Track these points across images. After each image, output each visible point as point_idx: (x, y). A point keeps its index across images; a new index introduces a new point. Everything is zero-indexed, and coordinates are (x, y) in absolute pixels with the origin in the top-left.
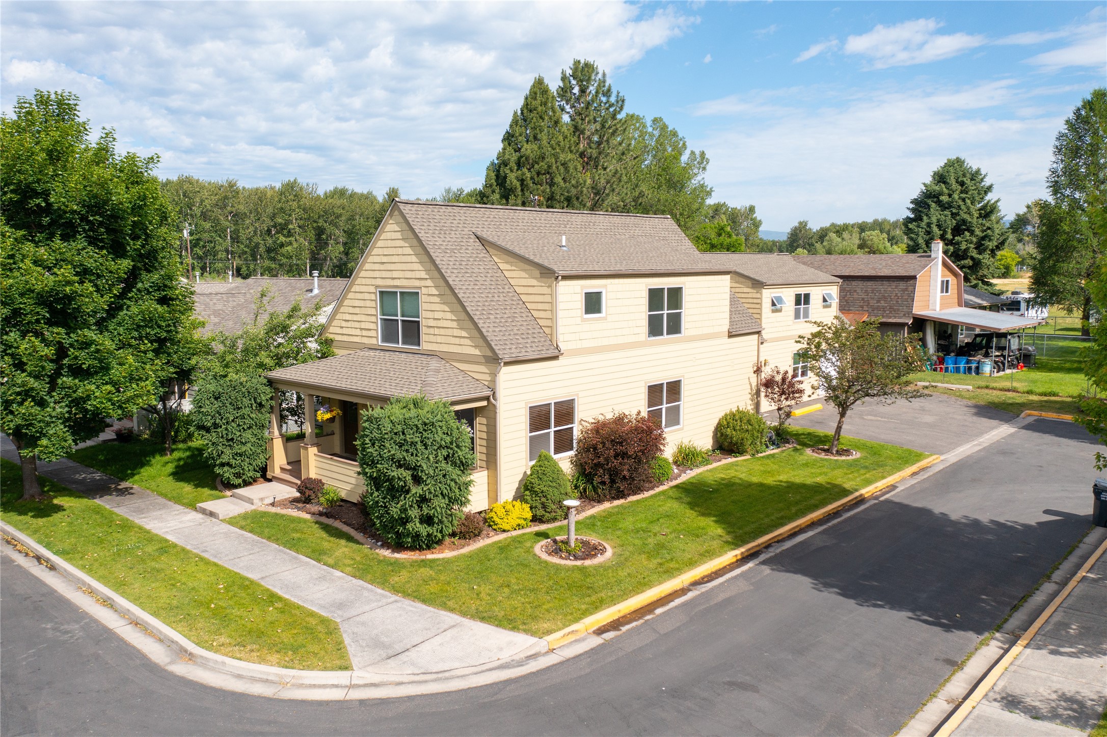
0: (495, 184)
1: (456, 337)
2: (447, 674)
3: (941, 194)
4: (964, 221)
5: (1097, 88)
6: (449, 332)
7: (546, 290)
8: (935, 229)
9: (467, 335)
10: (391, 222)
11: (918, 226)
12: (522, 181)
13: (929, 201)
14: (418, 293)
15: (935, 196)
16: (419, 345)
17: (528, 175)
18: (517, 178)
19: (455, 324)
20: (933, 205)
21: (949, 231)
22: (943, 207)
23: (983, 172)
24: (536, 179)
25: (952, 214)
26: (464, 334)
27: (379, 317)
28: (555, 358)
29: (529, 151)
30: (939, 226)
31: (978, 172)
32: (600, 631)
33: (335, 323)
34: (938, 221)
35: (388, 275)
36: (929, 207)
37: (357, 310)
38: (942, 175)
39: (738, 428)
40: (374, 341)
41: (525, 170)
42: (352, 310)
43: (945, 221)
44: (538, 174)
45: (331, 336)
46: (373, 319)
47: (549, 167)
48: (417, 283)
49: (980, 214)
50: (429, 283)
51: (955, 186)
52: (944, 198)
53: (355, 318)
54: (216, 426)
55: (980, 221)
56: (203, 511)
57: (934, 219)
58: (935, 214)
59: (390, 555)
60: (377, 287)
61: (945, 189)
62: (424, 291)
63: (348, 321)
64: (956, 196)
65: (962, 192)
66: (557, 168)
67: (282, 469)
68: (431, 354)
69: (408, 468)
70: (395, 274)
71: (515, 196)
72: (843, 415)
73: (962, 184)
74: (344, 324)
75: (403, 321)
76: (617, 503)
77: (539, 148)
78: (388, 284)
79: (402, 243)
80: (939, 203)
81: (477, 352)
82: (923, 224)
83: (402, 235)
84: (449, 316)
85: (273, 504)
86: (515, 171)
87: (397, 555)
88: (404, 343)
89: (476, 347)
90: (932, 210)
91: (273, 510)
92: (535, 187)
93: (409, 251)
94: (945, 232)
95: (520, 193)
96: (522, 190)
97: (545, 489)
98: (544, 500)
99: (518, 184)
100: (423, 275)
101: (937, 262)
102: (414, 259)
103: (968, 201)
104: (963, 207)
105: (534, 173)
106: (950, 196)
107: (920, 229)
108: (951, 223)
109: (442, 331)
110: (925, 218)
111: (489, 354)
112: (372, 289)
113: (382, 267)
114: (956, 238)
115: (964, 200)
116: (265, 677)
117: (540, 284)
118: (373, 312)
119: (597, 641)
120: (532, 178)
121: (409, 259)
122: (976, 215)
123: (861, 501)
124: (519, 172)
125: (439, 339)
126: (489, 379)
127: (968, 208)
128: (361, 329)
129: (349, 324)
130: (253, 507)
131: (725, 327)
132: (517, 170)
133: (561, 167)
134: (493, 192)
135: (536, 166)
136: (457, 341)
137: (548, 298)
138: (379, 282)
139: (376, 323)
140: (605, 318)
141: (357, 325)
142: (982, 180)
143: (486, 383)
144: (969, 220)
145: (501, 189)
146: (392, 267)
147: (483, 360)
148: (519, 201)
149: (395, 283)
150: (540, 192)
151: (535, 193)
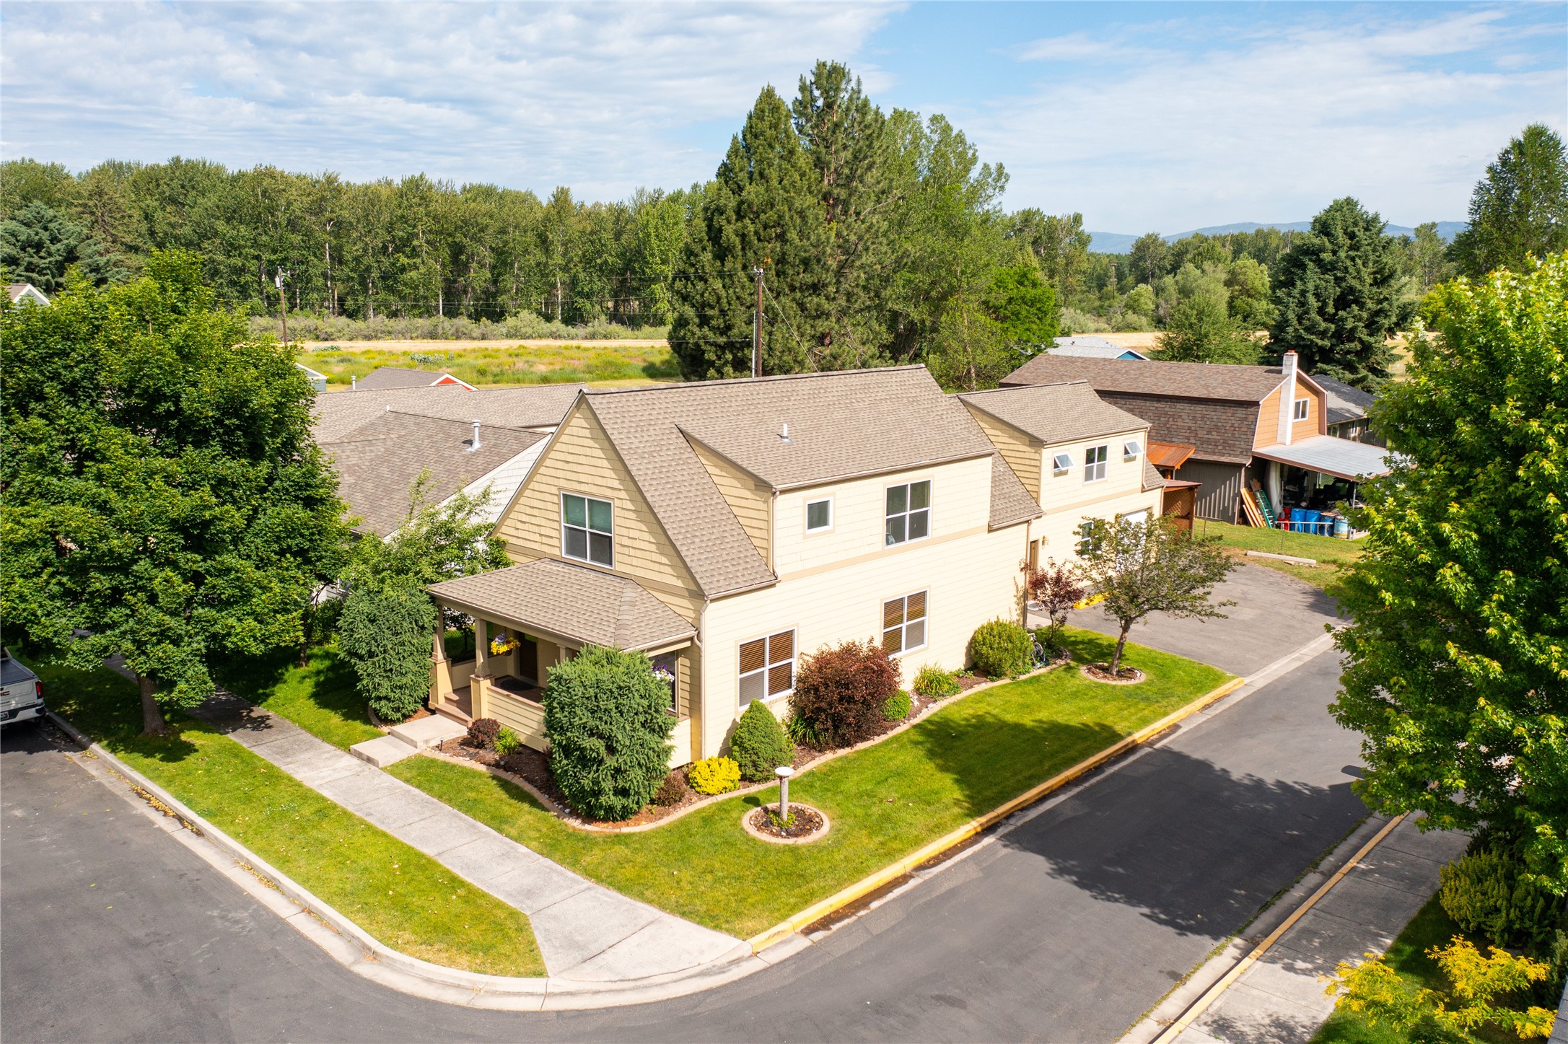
0: (706, 238)
1: (654, 561)
2: (645, 982)
3: (1322, 250)
4: (1352, 290)
5: (1531, 124)
6: (647, 555)
7: (761, 506)
8: (1312, 300)
9: (667, 562)
10: (577, 415)
11: (1289, 295)
12: (743, 236)
13: (1306, 260)
14: (610, 505)
15: (1313, 253)
16: (611, 565)
17: (751, 228)
18: (736, 232)
19: (653, 548)
20: (1311, 265)
21: (1331, 303)
22: (1325, 268)
23: (1383, 220)
24: (762, 234)
25: (1336, 278)
26: (664, 560)
27: (563, 524)
28: (773, 585)
29: (753, 195)
30: (1317, 296)
31: (1375, 219)
32: (809, 931)
33: (508, 522)
34: (1317, 287)
35: (574, 476)
36: (1303, 267)
37: (536, 512)
38: (1325, 223)
39: (996, 646)
40: (556, 552)
41: (747, 221)
42: (529, 511)
43: (1326, 288)
44: (765, 227)
45: (503, 538)
46: (556, 525)
47: (780, 217)
48: (609, 493)
49: (1375, 279)
50: (623, 495)
51: (1342, 239)
52: (1326, 256)
53: (533, 520)
54: (371, 654)
55: (1374, 289)
56: (359, 755)
57: (1311, 286)
58: (1313, 278)
59: (581, 827)
60: (560, 489)
61: (1327, 244)
62: (617, 503)
63: (525, 522)
64: (1342, 254)
65: (1351, 248)
66: (791, 218)
67: (447, 699)
68: (624, 577)
69: (601, 736)
70: (583, 478)
71: (733, 256)
72: (1125, 629)
73: (1352, 236)
74: (520, 525)
75: (591, 534)
76: (842, 752)
77: (767, 191)
78: (574, 488)
79: (591, 443)
80: (1319, 262)
81: (679, 583)
82: (1296, 292)
83: (591, 433)
84: (647, 536)
85: (439, 748)
86: (733, 221)
87: (588, 827)
88: (592, 559)
89: (678, 577)
90: (1308, 272)
91: (442, 757)
92: (761, 244)
93: (600, 453)
94: (1325, 304)
95: (740, 253)
96: (743, 249)
97: (756, 745)
98: (754, 757)
99: (737, 241)
100: (616, 484)
101: (1290, 380)
102: (605, 464)
103: (1359, 262)
104: (1351, 270)
105: (759, 225)
106: (1334, 253)
107: (1291, 299)
108: (1334, 291)
109: (639, 553)
110: (1299, 283)
111: (694, 588)
112: (555, 491)
113: (565, 466)
114: (1340, 313)
115: (1353, 259)
116: (457, 982)
117: (754, 497)
118: (556, 517)
119: (804, 943)
120: (756, 233)
121: (599, 463)
122: (1369, 280)
123: (1133, 748)
124: (739, 224)
125: (635, 561)
126: (693, 616)
127: (1358, 271)
128: (541, 535)
129: (526, 527)
130: (417, 751)
131: (985, 519)
132: (737, 220)
133: (796, 217)
134: (704, 249)
135: (763, 216)
136: (656, 567)
137: (763, 515)
138: (563, 483)
139: (560, 531)
140: (833, 531)
141: (536, 529)
142: (1380, 231)
143: (690, 620)
144: (1359, 287)
145: (713, 246)
146: (579, 468)
147: (687, 594)
148: (739, 266)
149: (584, 488)
150: (768, 251)
151: (761, 253)
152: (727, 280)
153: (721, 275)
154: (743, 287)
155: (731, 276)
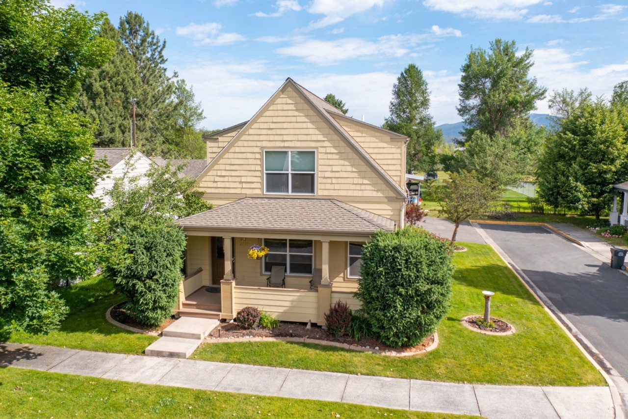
0: (81, 89)
1: (356, 184)
6: (350, 181)
7: (396, 151)
9: (368, 182)
10: (282, 96)
12: (105, 89)
14: (314, 152)
16: (312, 191)
17: (109, 85)
18: (101, 86)
19: (356, 175)
24: (114, 88)
26: (365, 181)
27: (264, 172)
29: (108, 69)
31: (341, 102)
35: (280, 138)
41: (106, 81)
44: (116, 85)
45: (201, 190)
46: (257, 174)
47: (124, 80)
48: (313, 144)
50: (327, 144)
53: (233, 173)
60: (262, 148)
62: (321, 150)
63: (224, 176)
66: (128, 81)
68: (325, 199)
70: (285, 138)
71: (100, 98)
74: (217, 179)
75: (292, 174)
78: (278, 146)
79: (296, 113)
81: (380, 194)
83: (296, 107)
84: (349, 168)
88: (294, 191)
89: (378, 191)
92: (114, 93)
95: (103, 97)
96: (105, 95)
100: (321, 138)
102: (310, 125)
105: (113, 84)
109: (340, 181)
112: (257, 150)
113: (270, 132)
117: (390, 146)
118: (257, 168)
120: (111, 87)
121: (304, 125)
124: (102, 82)
125: (337, 187)
126: (392, 213)
128: (240, 182)
129: (226, 179)
132: (100, 81)
133: (130, 81)
135: (114, 79)
136: (358, 187)
137: (398, 156)
138: (265, 144)
139: (261, 177)
141: (235, 179)
143: (388, 217)
145: (87, 93)
146: (283, 132)
147: (386, 200)
148: (104, 103)
149: (286, 144)
150: (118, 97)
151: (114, 97)
152: (98, 110)
153: (94, 107)
154: (108, 114)
155: (100, 108)
